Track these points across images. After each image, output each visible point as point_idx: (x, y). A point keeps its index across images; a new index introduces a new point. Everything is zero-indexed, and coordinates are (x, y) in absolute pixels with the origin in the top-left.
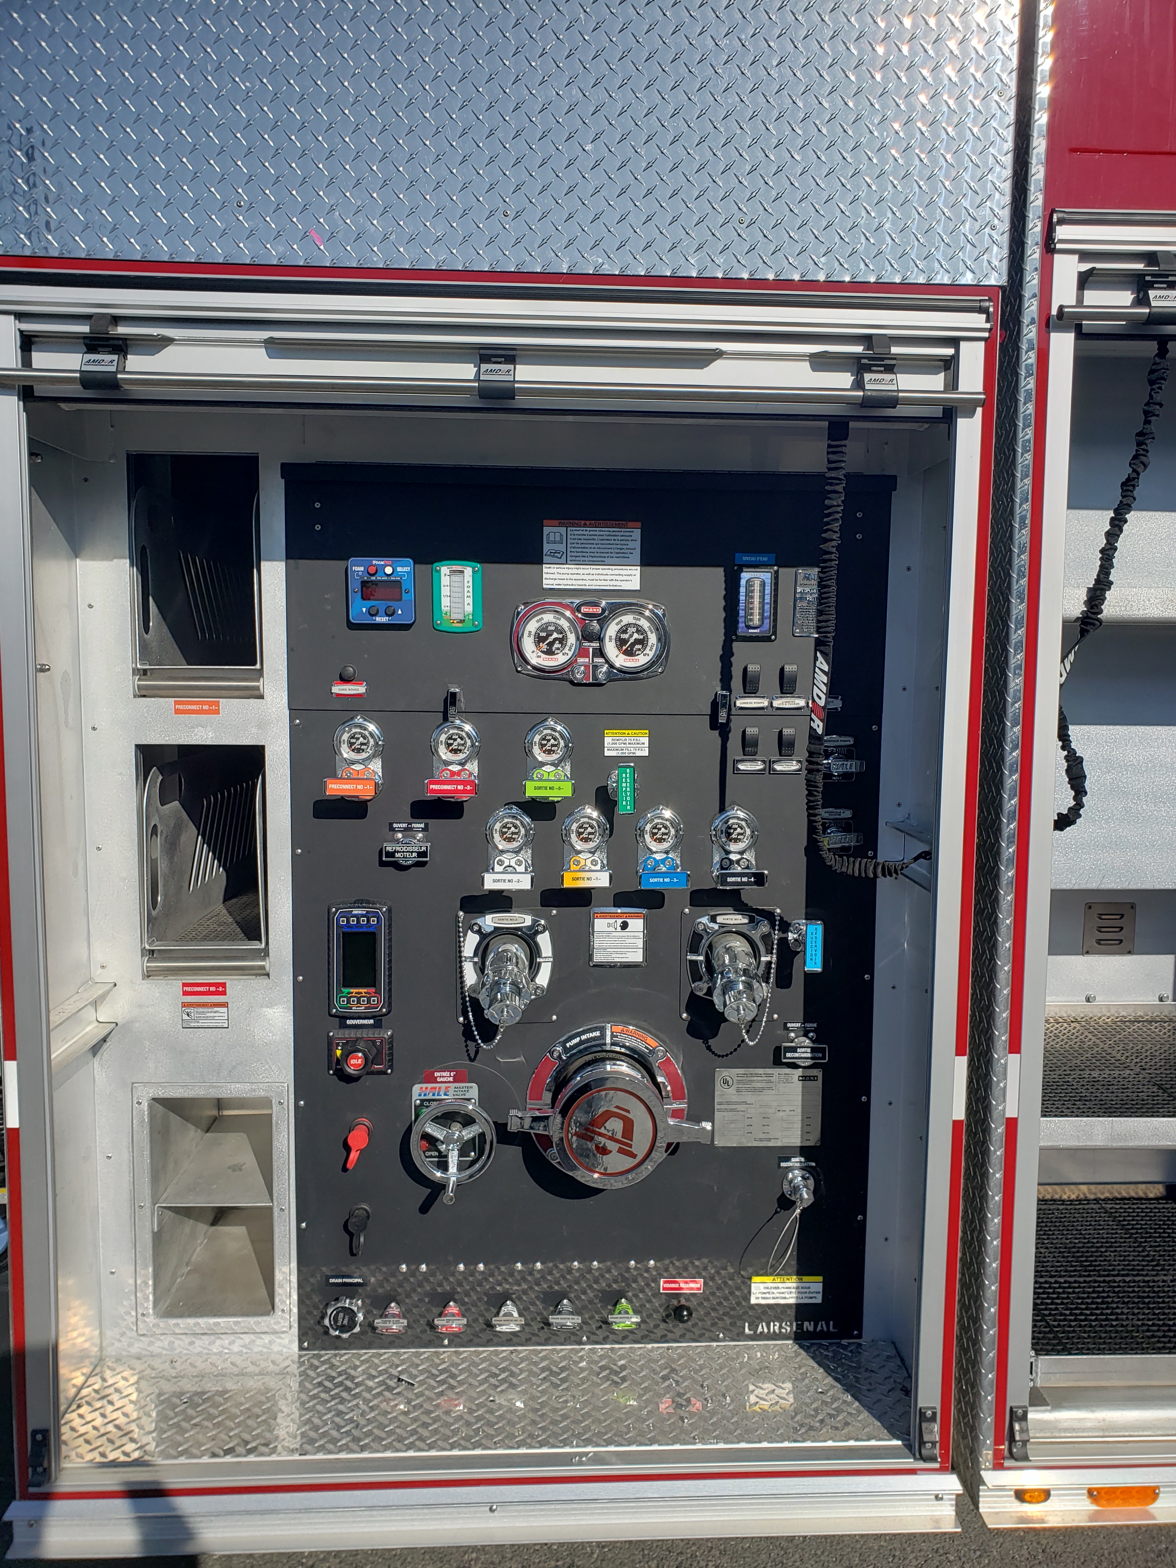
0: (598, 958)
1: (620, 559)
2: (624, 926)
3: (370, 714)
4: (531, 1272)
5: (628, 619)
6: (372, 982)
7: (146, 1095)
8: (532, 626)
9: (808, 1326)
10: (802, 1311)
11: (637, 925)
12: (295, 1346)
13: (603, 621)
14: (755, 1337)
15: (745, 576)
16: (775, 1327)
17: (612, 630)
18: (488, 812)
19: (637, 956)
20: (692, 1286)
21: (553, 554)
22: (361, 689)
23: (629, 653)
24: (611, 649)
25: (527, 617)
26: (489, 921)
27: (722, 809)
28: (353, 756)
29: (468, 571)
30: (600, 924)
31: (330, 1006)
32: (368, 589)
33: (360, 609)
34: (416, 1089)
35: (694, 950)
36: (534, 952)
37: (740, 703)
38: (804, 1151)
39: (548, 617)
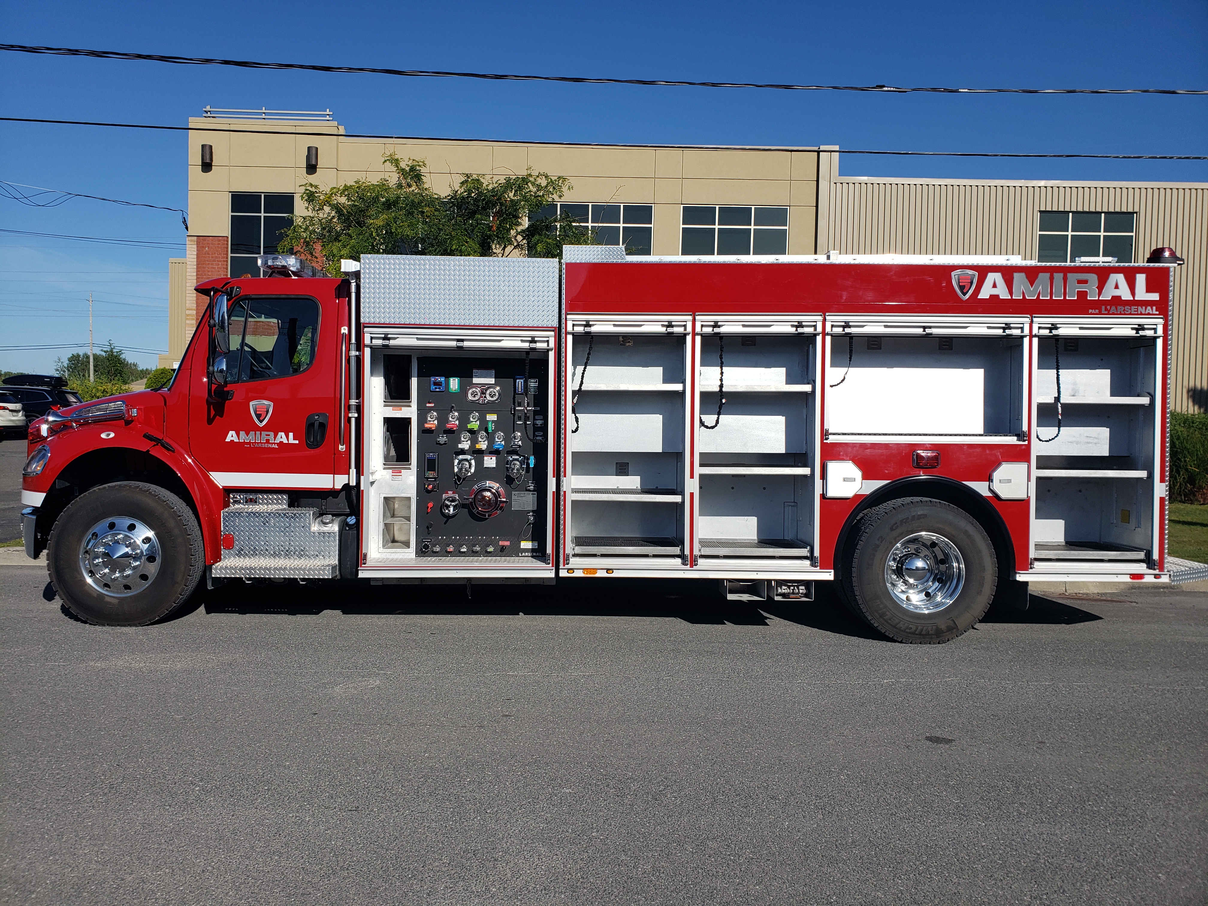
0: (485, 466)
1: (490, 377)
2: (491, 459)
3: (434, 411)
4: (470, 539)
5: (492, 390)
6: (434, 470)
7: (383, 496)
8: (470, 391)
9: (534, 554)
10: (533, 550)
11: (494, 458)
12: (414, 557)
13: (486, 390)
14: (522, 556)
15: (517, 381)
16: (527, 554)
17: (488, 392)
18: (460, 433)
19: (494, 466)
20: (507, 543)
21: (475, 376)
22: (433, 405)
23: (492, 397)
24: (488, 396)
25: (469, 389)
26: (461, 457)
27: (514, 432)
28: (431, 420)
29: (457, 379)
30: (486, 458)
31: (425, 475)
32: (435, 384)
33: (433, 387)
34: (444, 495)
35: (507, 465)
36: (470, 465)
37: (517, 408)
38: (533, 511)
39: (474, 389)
